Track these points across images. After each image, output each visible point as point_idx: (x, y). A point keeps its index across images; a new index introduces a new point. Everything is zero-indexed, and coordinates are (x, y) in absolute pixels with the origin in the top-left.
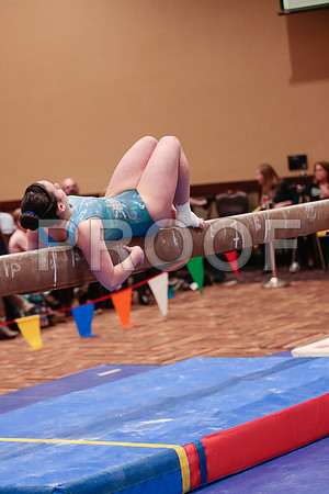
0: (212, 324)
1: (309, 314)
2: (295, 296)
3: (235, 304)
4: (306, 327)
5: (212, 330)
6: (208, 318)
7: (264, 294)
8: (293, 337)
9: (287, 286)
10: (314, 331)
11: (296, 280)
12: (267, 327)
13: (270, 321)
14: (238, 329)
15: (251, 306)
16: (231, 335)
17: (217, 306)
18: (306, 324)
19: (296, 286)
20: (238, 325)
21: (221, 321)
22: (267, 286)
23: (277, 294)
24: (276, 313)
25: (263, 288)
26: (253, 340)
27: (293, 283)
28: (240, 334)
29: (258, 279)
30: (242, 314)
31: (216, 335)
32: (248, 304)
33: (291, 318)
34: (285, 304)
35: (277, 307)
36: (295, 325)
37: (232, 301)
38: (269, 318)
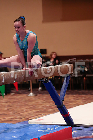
0: (6, 109)
1: (40, 107)
2: (38, 100)
3: (16, 102)
4: (38, 112)
5: (5, 111)
6: (5, 106)
7: (27, 98)
8: (33, 115)
9: (36, 96)
10: (41, 113)
11: (40, 94)
12: (25, 111)
13: (26, 109)
14: (14, 111)
15: (21, 103)
16: (11, 113)
17: (10, 102)
18: (39, 110)
19: (39, 96)
20: (14, 110)
21: (9, 108)
22: (29, 95)
23: (31, 99)
24: (29, 106)
25: (27, 96)
26: (18, 115)
27: (38, 95)
28: (14, 113)
29: (26, 93)
30: (17, 105)
31: (6, 113)
32: (20, 102)
33: (34, 108)
34: (33, 103)
35: (30, 104)
36: (35, 111)
37: (15, 100)
38: (26, 107)
